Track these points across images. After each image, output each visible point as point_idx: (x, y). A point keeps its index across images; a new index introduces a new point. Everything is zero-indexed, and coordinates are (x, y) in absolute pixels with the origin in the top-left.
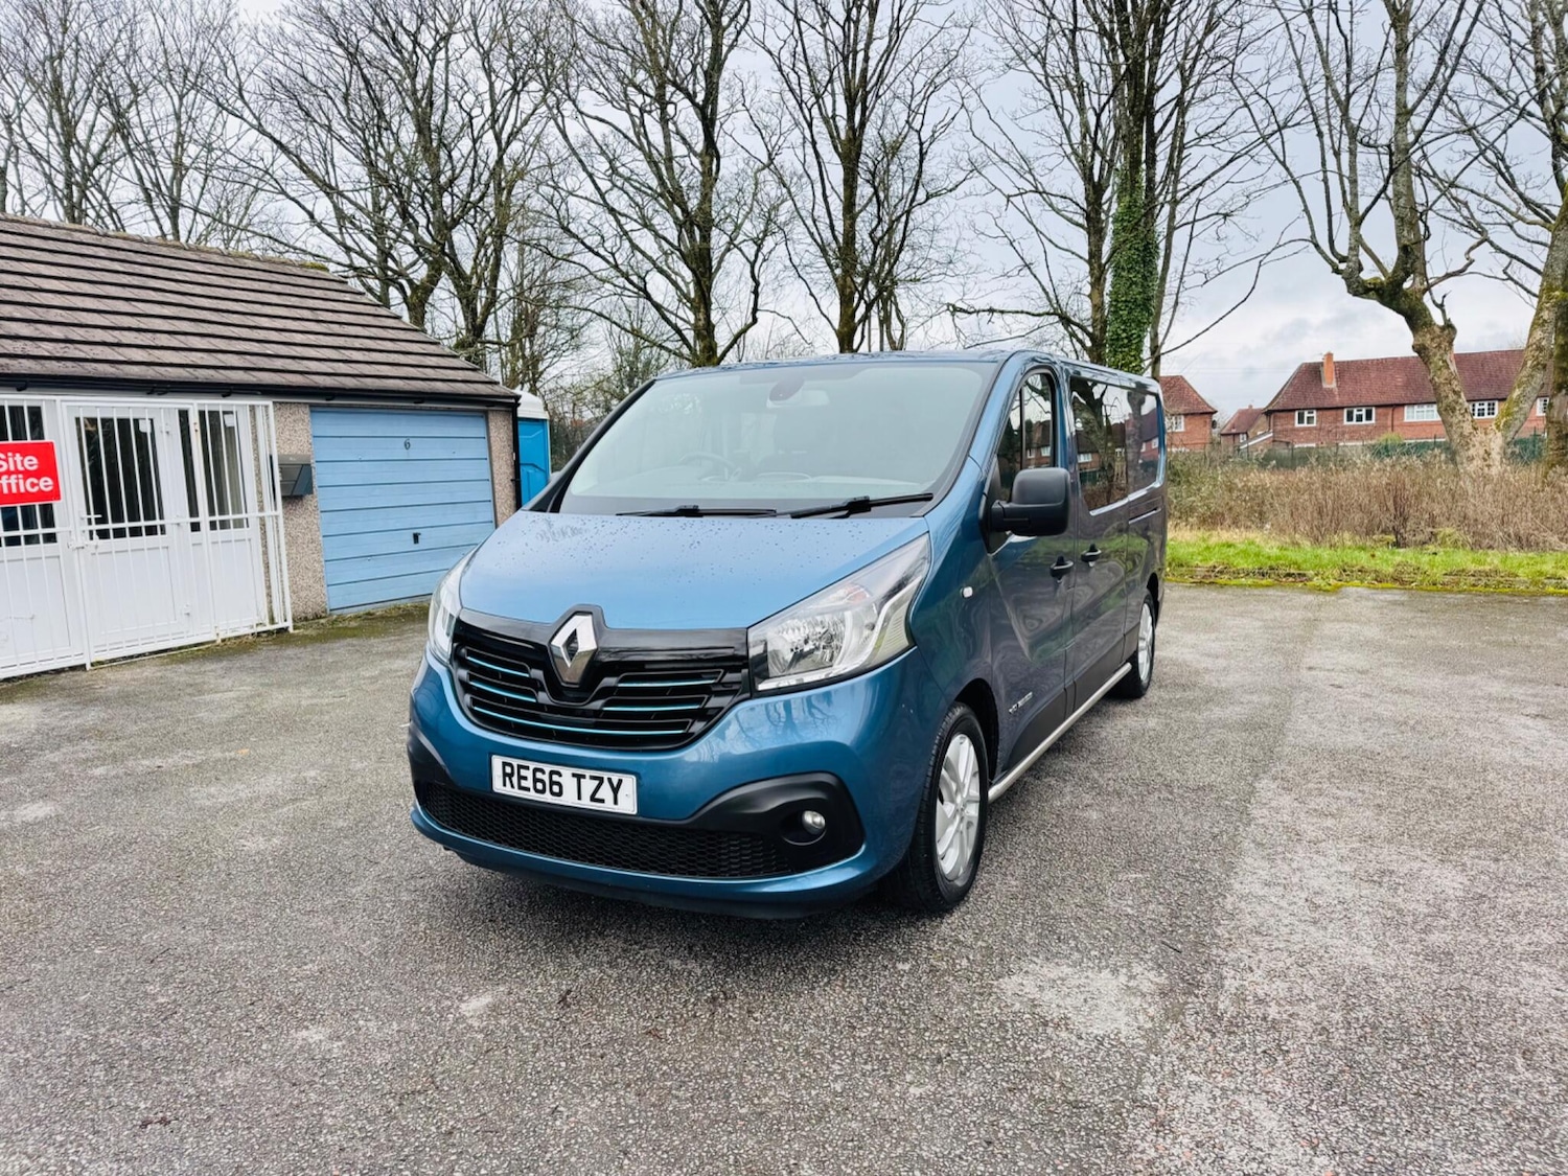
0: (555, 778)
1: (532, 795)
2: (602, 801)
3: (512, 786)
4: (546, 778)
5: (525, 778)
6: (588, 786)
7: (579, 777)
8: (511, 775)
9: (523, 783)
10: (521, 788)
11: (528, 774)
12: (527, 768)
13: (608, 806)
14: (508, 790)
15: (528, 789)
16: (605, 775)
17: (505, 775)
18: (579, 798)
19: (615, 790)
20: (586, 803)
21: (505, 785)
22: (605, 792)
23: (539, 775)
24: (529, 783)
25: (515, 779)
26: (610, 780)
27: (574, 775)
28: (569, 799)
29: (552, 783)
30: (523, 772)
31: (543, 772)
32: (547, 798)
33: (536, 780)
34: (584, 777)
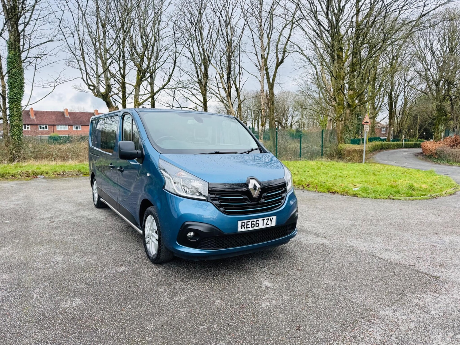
0: (257, 222)
1: (251, 229)
2: (268, 224)
3: (244, 228)
4: (255, 223)
5: (249, 225)
6: (265, 221)
7: (263, 220)
8: (244, 226)
9: (248, 226)
10: (247, 228)
11: (250, 223)
12: (250, 222)
13: (270, 225)
14: (243, 230)
15: (249, 228)
16: (269, 218)
17: (242, 225)
18: (263, 225)
19: (271, 221)
20: (265, 226)
21: (242, 228)
22: (269, 222)
23: (253, 223)
24: (250, 226)
25: (245, 226)
26: (270, 219)
27: (262, 220)
28: (261, 227)
29: (256, 223)
30: (248, 223)
31: (254, 221)
32: (255, 228)
33: (252, 224)
34: (264, 220)
